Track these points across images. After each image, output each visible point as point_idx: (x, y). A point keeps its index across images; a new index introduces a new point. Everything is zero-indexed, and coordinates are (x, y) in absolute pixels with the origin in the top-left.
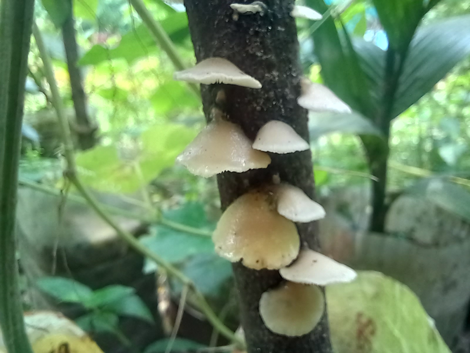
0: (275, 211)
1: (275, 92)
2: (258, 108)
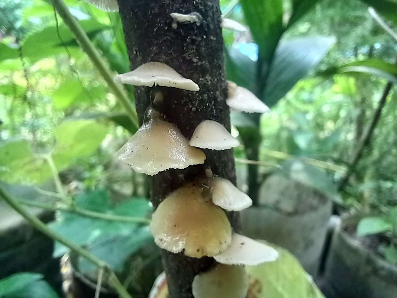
2: (194, 109)
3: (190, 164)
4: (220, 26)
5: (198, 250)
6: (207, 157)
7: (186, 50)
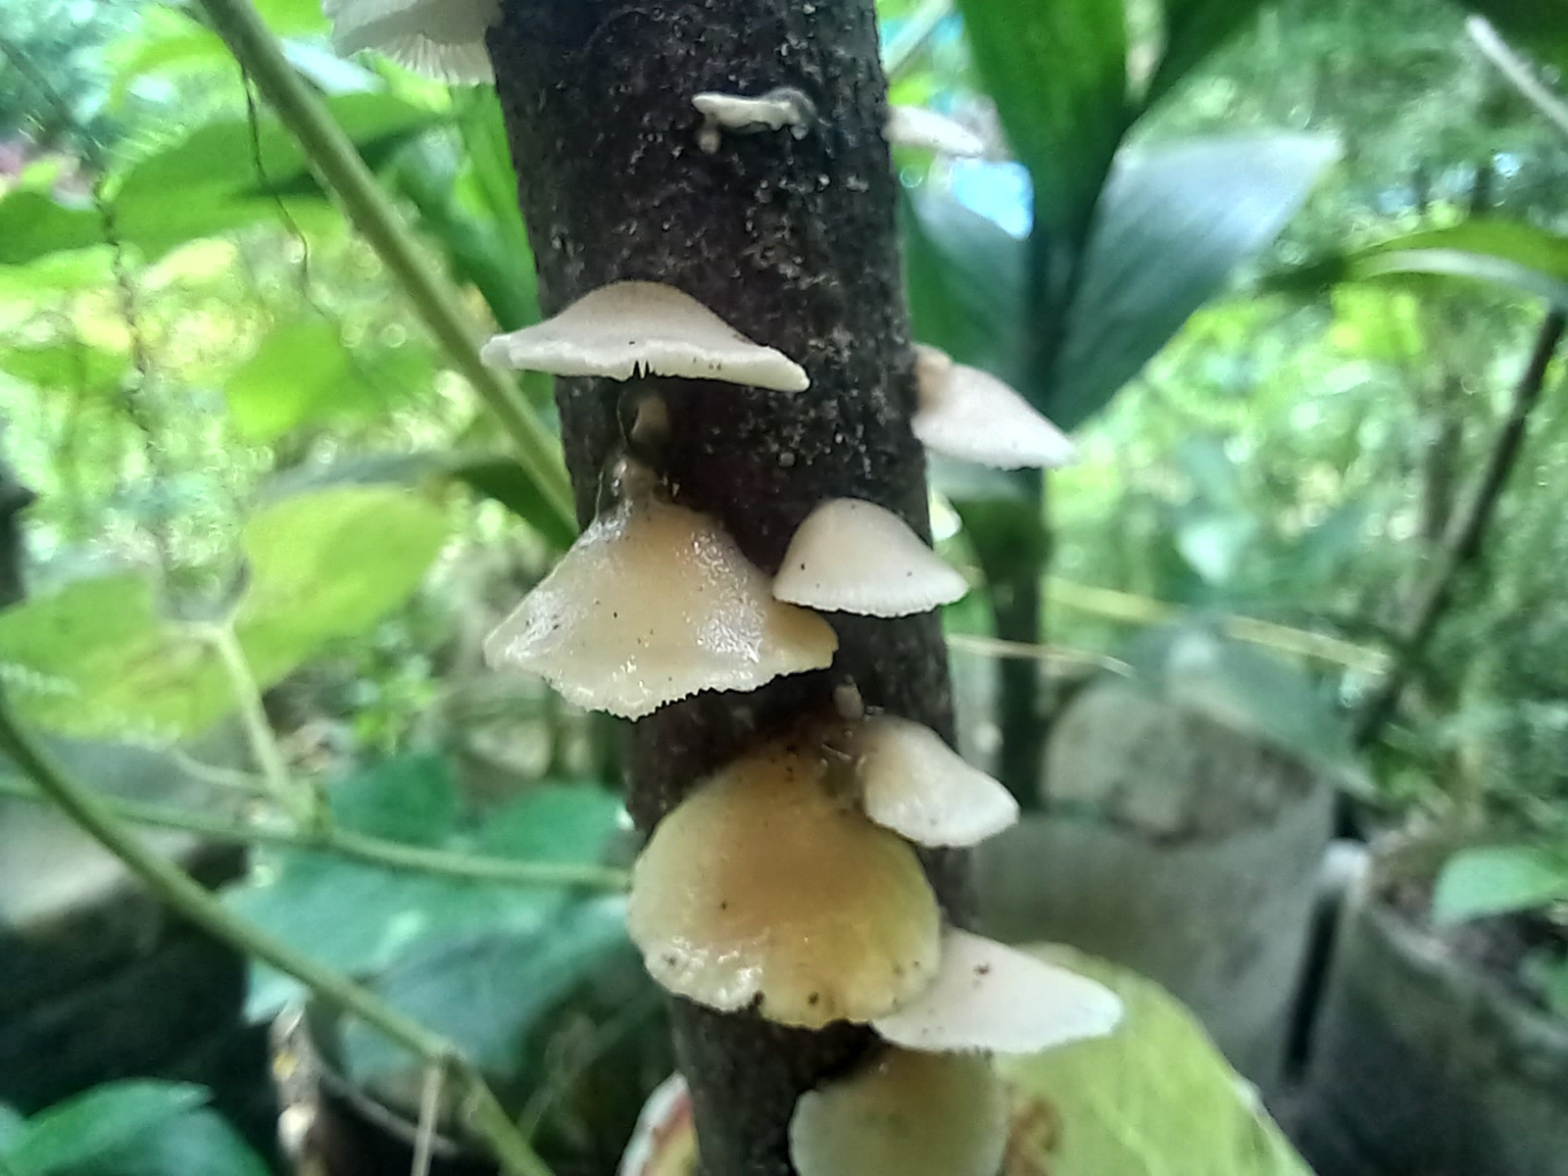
3: (777, 673)
4: (884, 136)
5: (813, 1000)
6: (840, 642)
7: (755, 235)
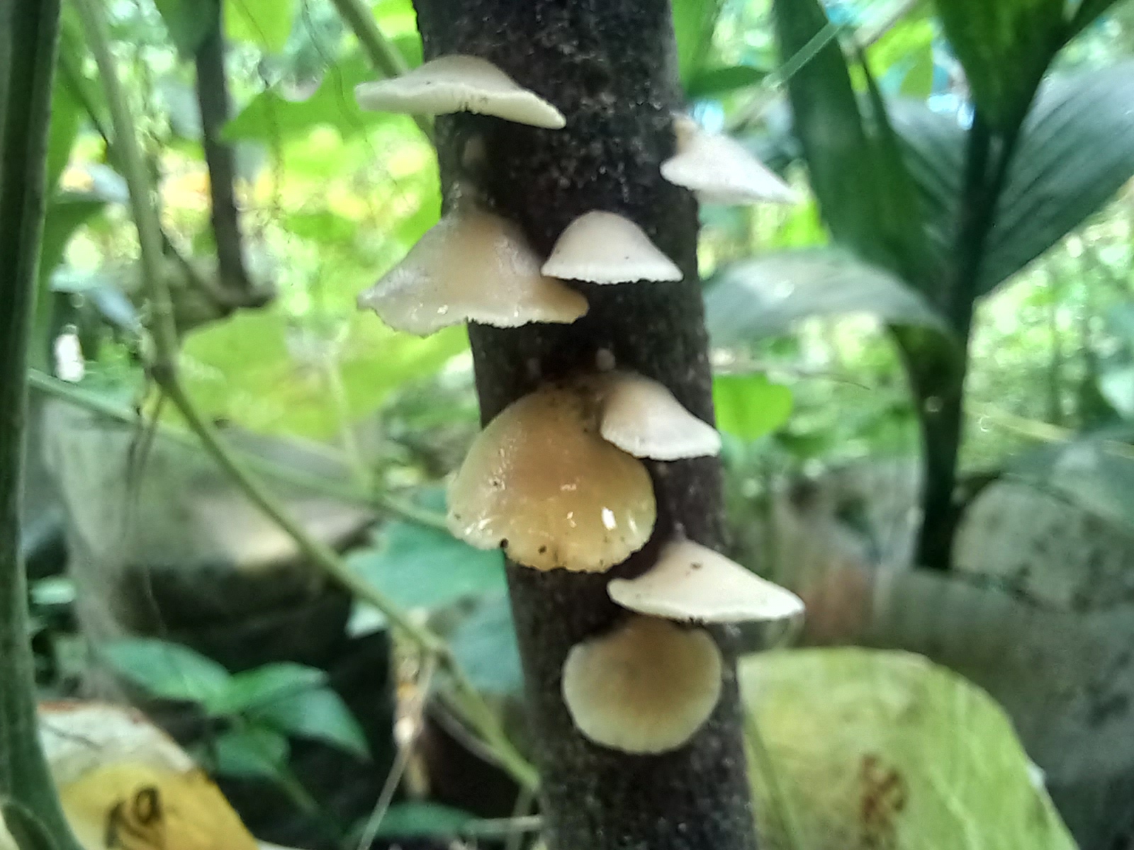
0: (595, 434)
1: (605, 143)
2: (564, 182)
5: (542, 550)
7: (542, 24)
